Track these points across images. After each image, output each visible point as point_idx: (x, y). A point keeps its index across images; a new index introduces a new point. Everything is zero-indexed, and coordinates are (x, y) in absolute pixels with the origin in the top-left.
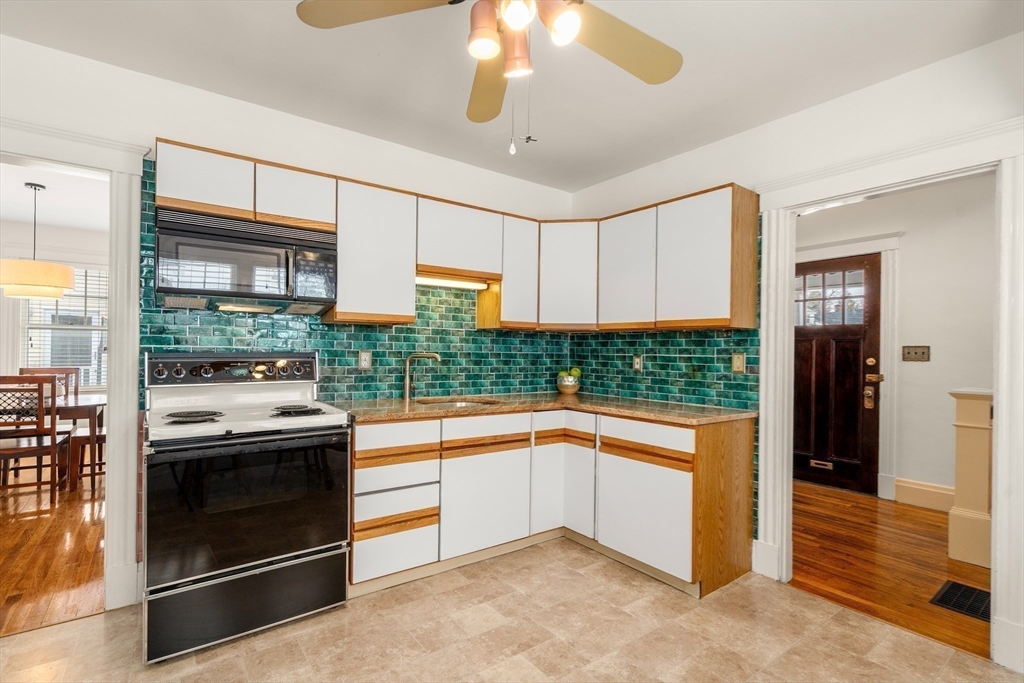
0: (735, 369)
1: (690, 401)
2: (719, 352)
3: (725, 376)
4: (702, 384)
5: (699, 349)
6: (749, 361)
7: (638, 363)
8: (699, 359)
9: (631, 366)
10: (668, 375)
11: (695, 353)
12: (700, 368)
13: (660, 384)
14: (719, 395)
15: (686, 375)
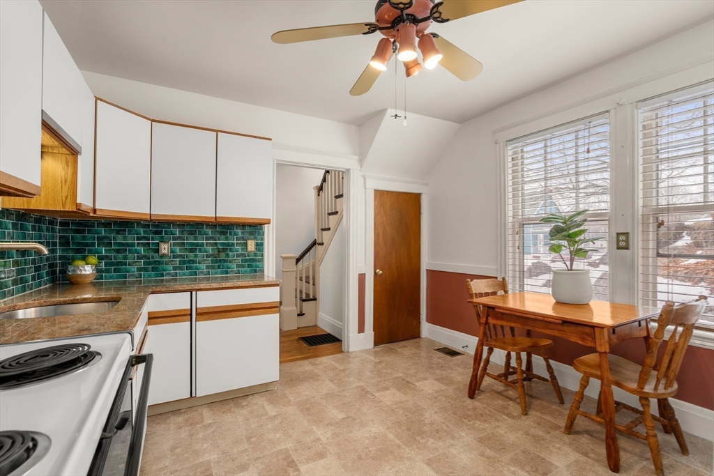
0: (249, 249)
1: (216, 273)
2: (237, 239)
3: (242, 254)
4: (225, 261)
5: (223, 237)
6: (257, 244)
7: (165, 248)
8: (223, 244)
9: (157, 251)
10: (196, 256)
11: (219, 239)
12: (224, 250)
13: (188, 264)
14: (238, 266)
15: (212, 255)
